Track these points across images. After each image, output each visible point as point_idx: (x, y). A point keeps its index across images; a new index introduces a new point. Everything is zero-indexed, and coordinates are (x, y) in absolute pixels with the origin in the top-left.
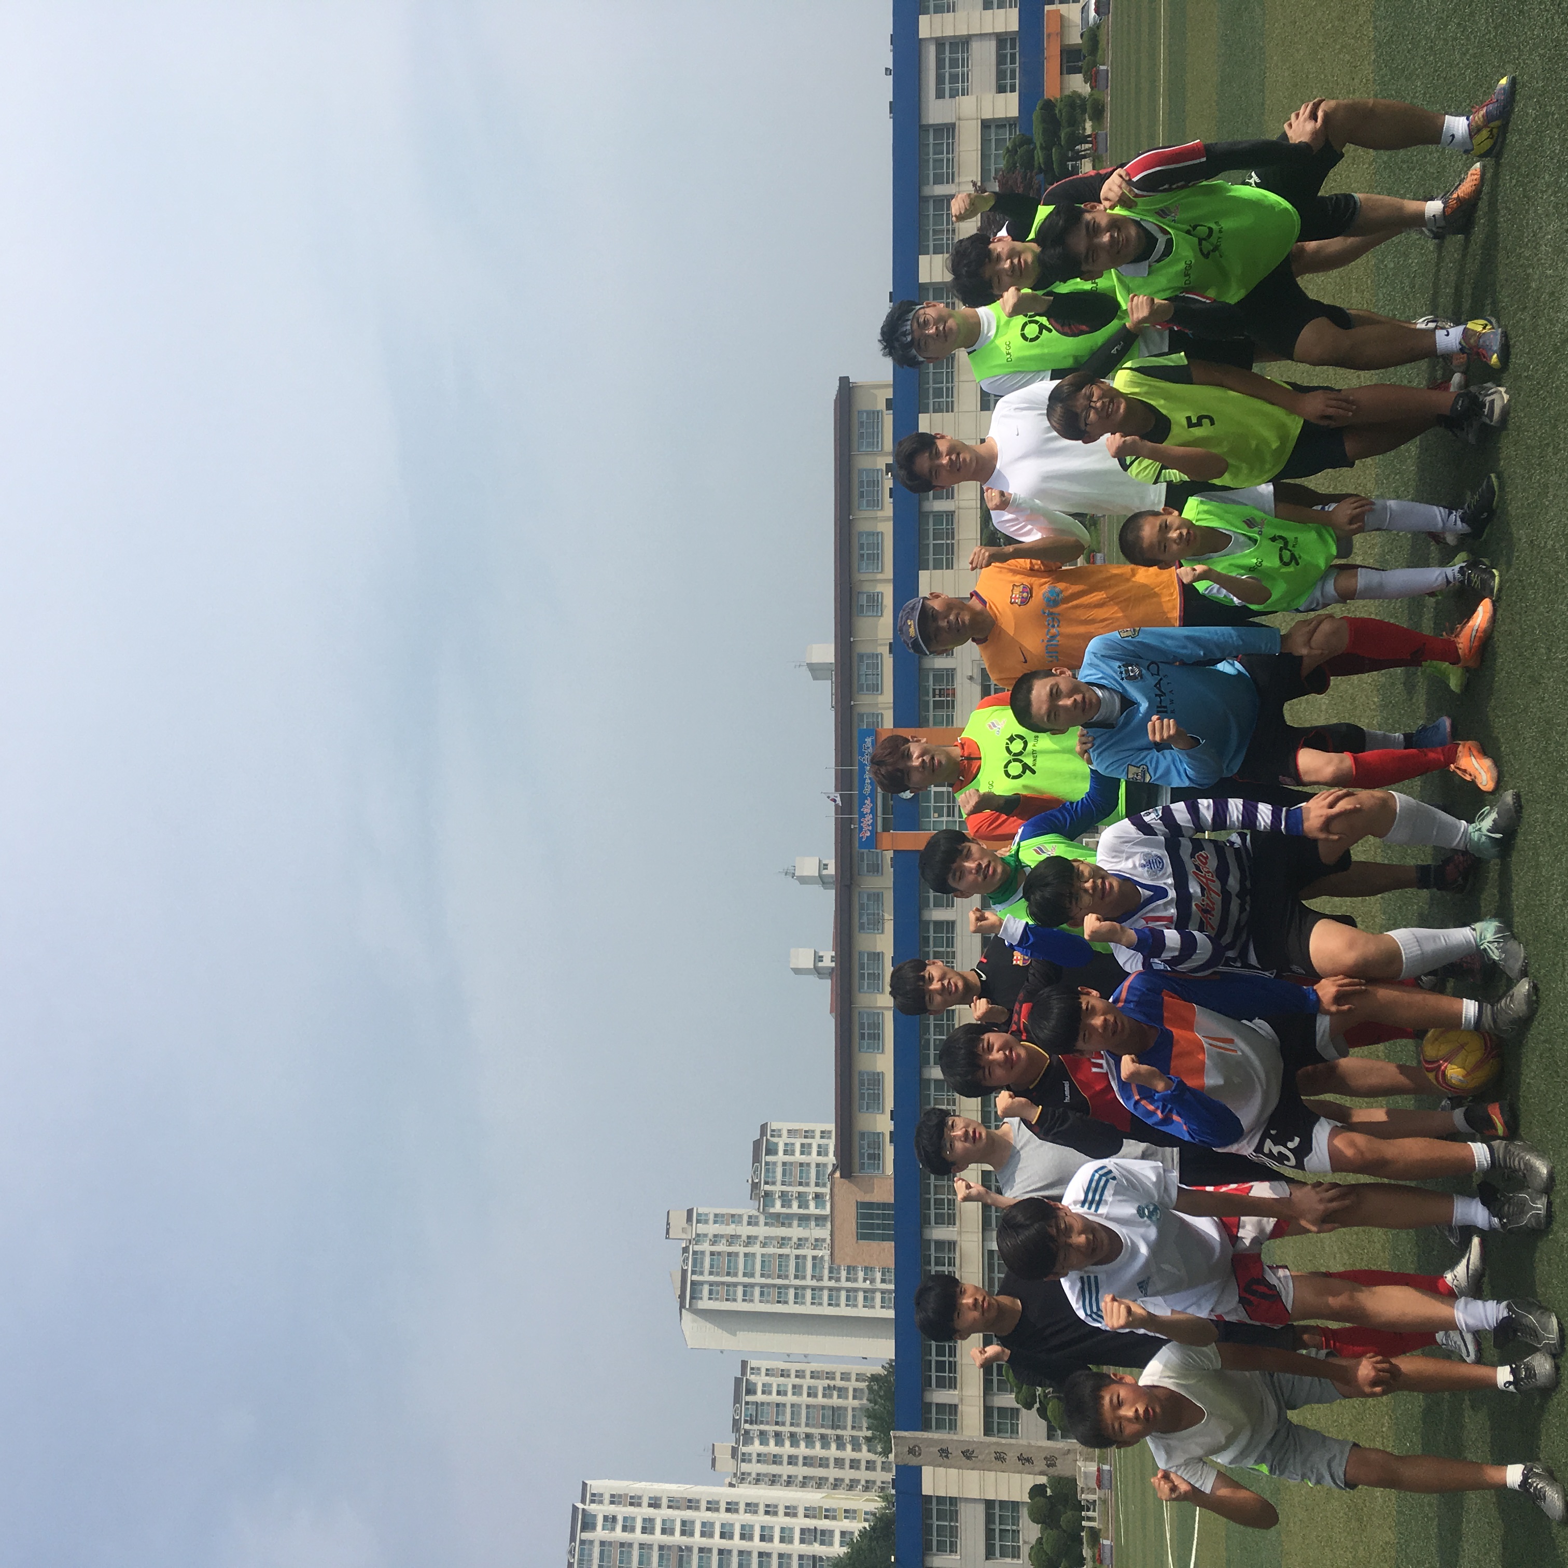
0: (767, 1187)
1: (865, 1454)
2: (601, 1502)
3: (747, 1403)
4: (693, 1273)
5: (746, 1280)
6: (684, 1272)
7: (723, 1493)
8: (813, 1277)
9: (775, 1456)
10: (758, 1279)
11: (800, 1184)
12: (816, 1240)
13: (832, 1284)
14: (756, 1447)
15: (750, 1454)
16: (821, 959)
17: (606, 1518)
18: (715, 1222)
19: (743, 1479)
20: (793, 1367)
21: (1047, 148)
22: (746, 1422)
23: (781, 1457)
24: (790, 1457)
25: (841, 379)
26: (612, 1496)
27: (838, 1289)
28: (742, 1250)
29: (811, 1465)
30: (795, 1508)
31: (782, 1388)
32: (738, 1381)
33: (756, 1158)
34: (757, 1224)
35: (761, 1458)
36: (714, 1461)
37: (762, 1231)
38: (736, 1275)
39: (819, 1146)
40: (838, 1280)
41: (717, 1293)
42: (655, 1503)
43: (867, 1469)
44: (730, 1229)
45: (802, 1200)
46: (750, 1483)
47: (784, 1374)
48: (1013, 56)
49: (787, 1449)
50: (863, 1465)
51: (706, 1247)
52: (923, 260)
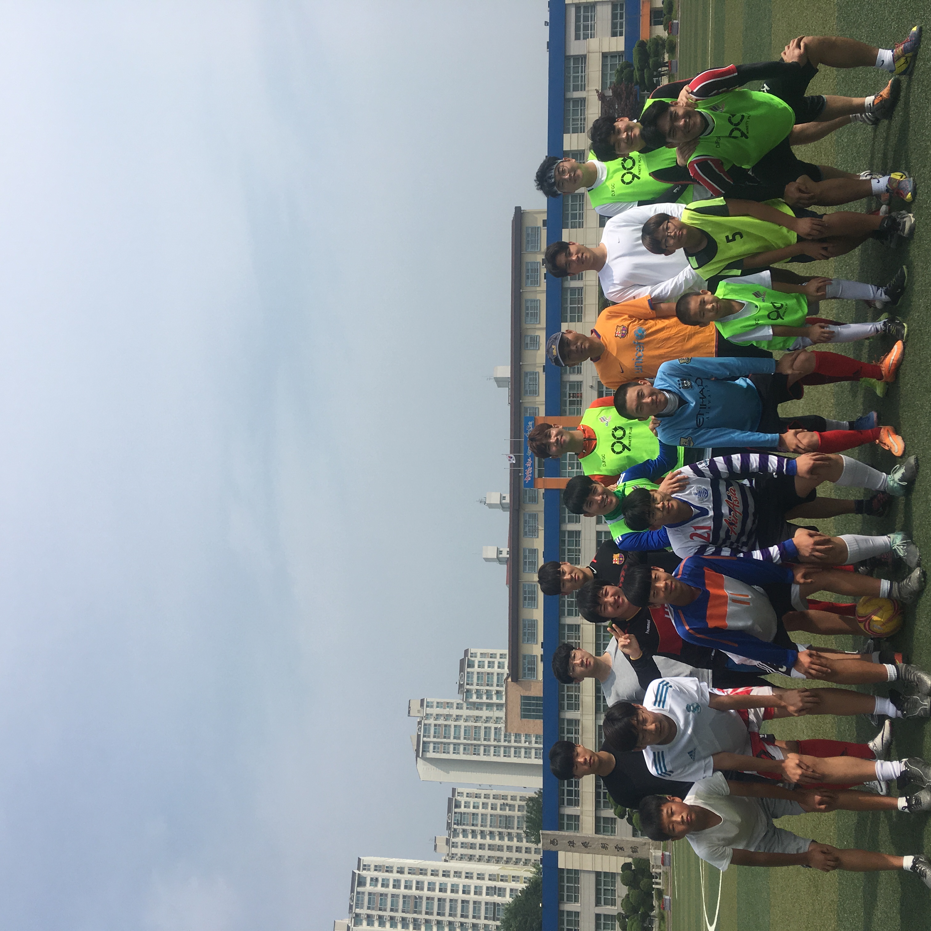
0: (468, 687)
1: (524, 844)
2: (369, 870)
3: (455, 813)
4: (424, 736)
5: (456, 741)
6: (419, 736)
7: (441, 865)
8: (495, 740)
9: (471, 844)
10: (462, 741)
11: (488, 685)
12: (497, 718)
13: (506, 744)
14: (460, 839)
15: (457, 843)
16: (501, 552)
17: (372, 879)
18: (437, 707)
19: (453, 857)
20: (483, 792)
21: (641, 70)
22: (455, 824)
23: (475, 844)
24: (480, 845)
25: (516, 208)
26: (376, 866)
27: (510, 747)
28: (453, 723)
29: (493, 850)
30: (483, 875)
31: (476, 805)
32: (450, 800)
33: (462, 670)
34: (462, 708)
35: (463, 845)
36: (436, 846)
37: (465, 712)
38: (449, 738)
39: (499, 663)
40: (510, 741)
41: (438, 748)
42: (401, 871)
43: (526, 852)
44: (446, 711)
45: (489, 694)
46: (457, 859)
47: (477, 796)
48: (621, 15)
49: (479, 840)
50: (524, 850)
51: (432, 721)
52: (566, 137)
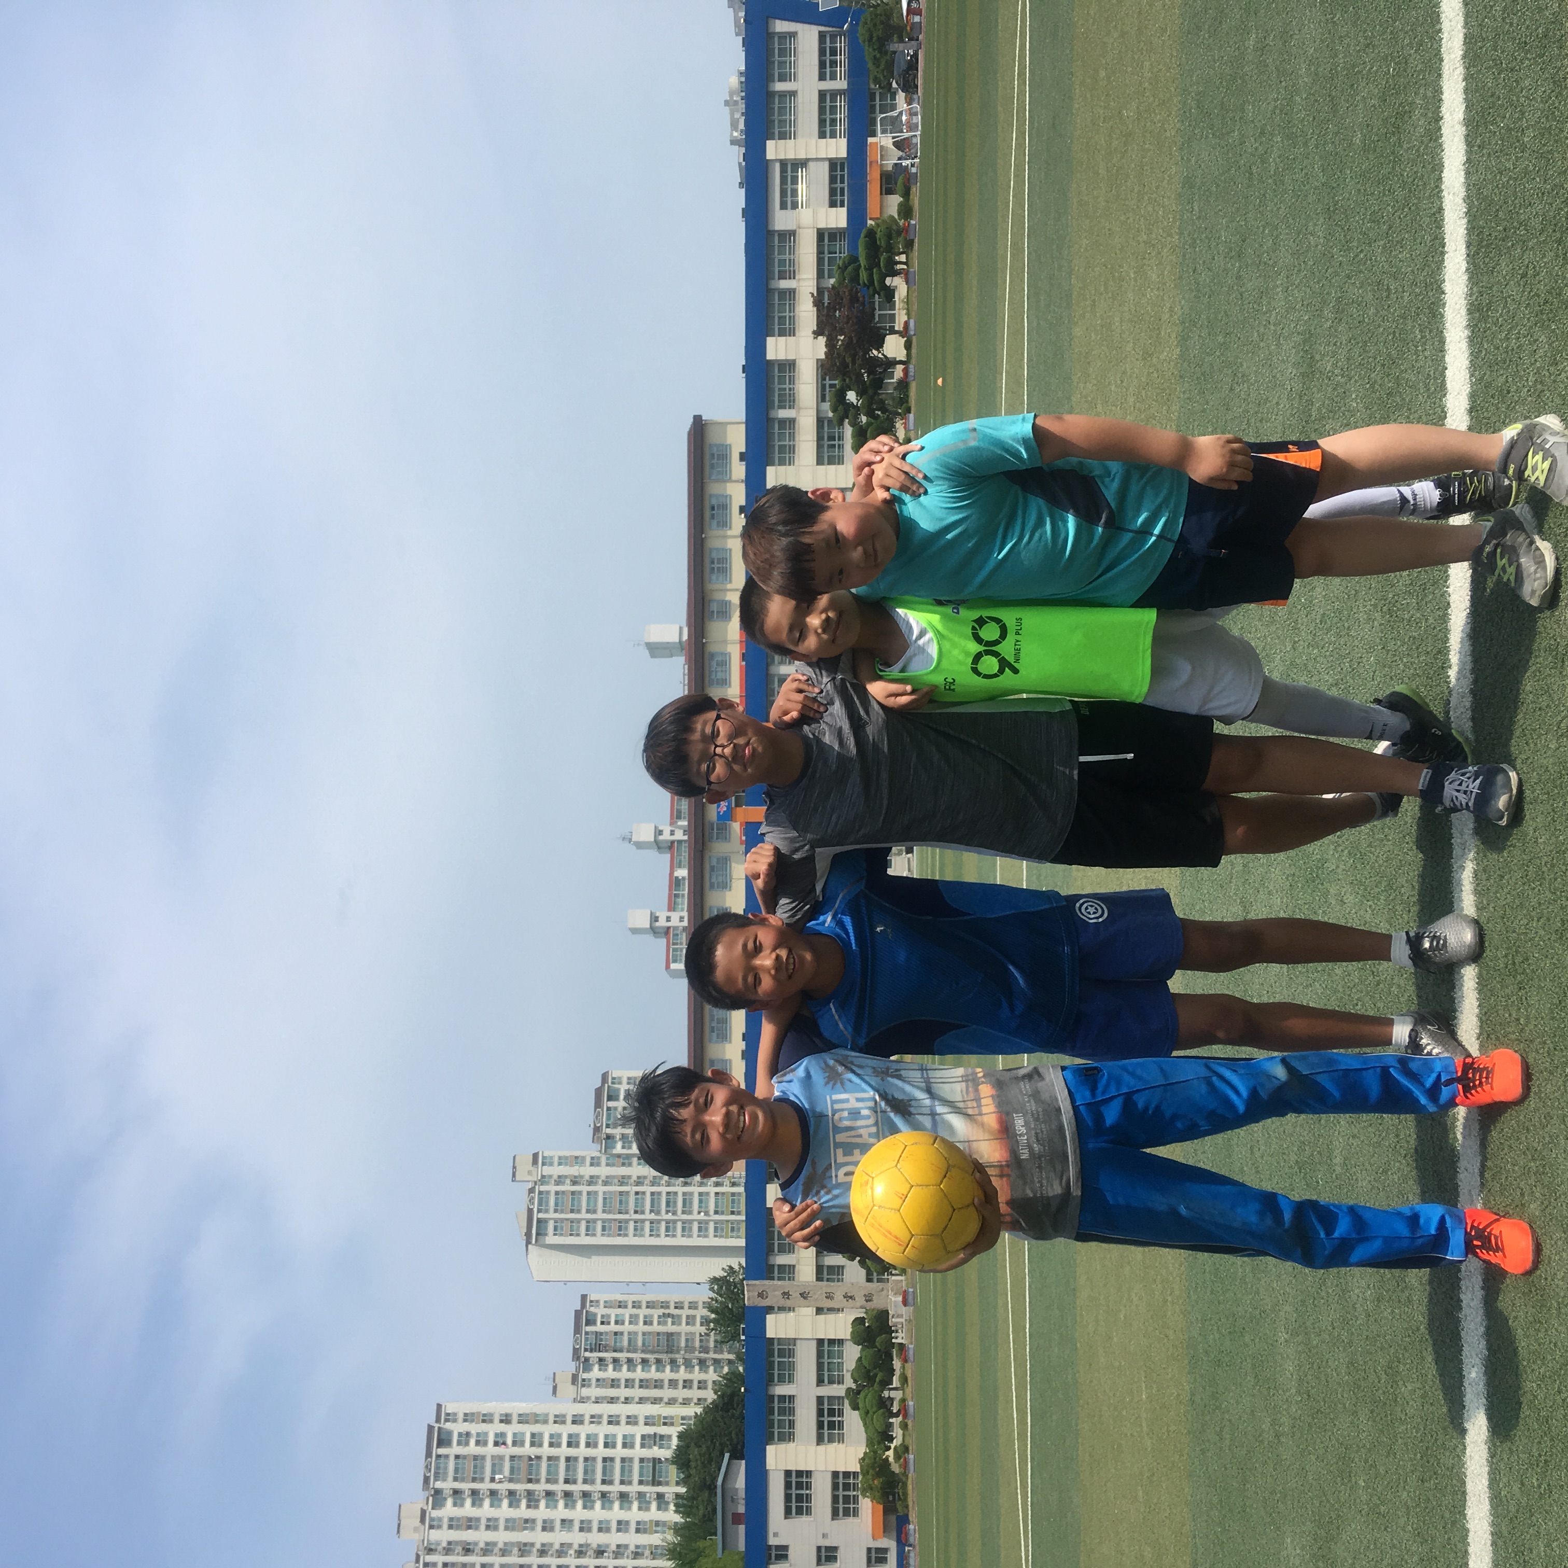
0: (609, 1131)
1: (696, 1375)
3: (587, 1333)
4: (539, 1211)
5: (589, 1216)
6: (530, 1211)
7: (569, 1409)
8: (651, 1211)
9: (613, 1380)
10: (600, 1215)
13: (670, 1216)
16: (656, 916)
18: (560, 1164)
20: (630, 1299)
22: (586, 1350)
24: (627, 1380)
26: (466, 1415)
28: (585, 1189)
29: (647, 1387)
32: (578, 1314)
33: (598, 1104)
41: (562, 1229)
42: (506, 1420)
43: (699, 1387)
47: (621, 1305)
48: (842, 177)
49: (625, 1374)
50: (695, 1385)
51: (552, 1188)
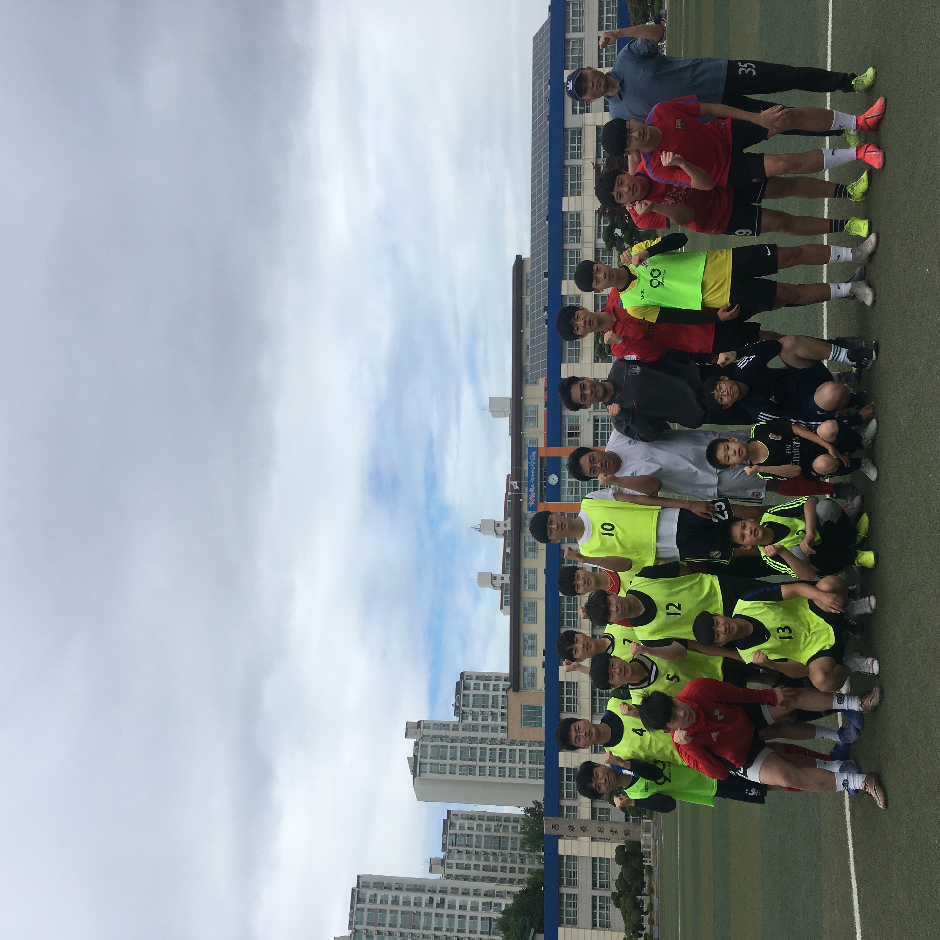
0: (464, 709)
1: (518, 865)
2: (368, 887)
3: (450, 834)
5: (452, 762)
6: (416, 757)
8: (490, 760)
9: (466, 865)
10: (458, 761)
12: (492, 739)
13: (501, 764)
14: (455, 860)
15: (452, 864)
17: (371, 896)
18: (434, 729)
22: (450, 845)
23: (470, 865)
24: (475, 865)
26: (375, 883)
27: (504, 768)
28: (449, 744)
29: (487, 870)
30: (479, 892)
31: (470, 826)
32: (445, 822)
33: (458, 692)
34: (458, 730)
35: (458, 866)
37: (461, 734)
38: (445, 759)
39: (494, 685)
40: (504, 762)
41: (435, 769)
43: (519, 872)
44: (443, 733)
45: (484, 716)
46: (452, 880)
47: (472, 817)
49: (473, 861)
50: (517, 870)
51: (428, 743)
